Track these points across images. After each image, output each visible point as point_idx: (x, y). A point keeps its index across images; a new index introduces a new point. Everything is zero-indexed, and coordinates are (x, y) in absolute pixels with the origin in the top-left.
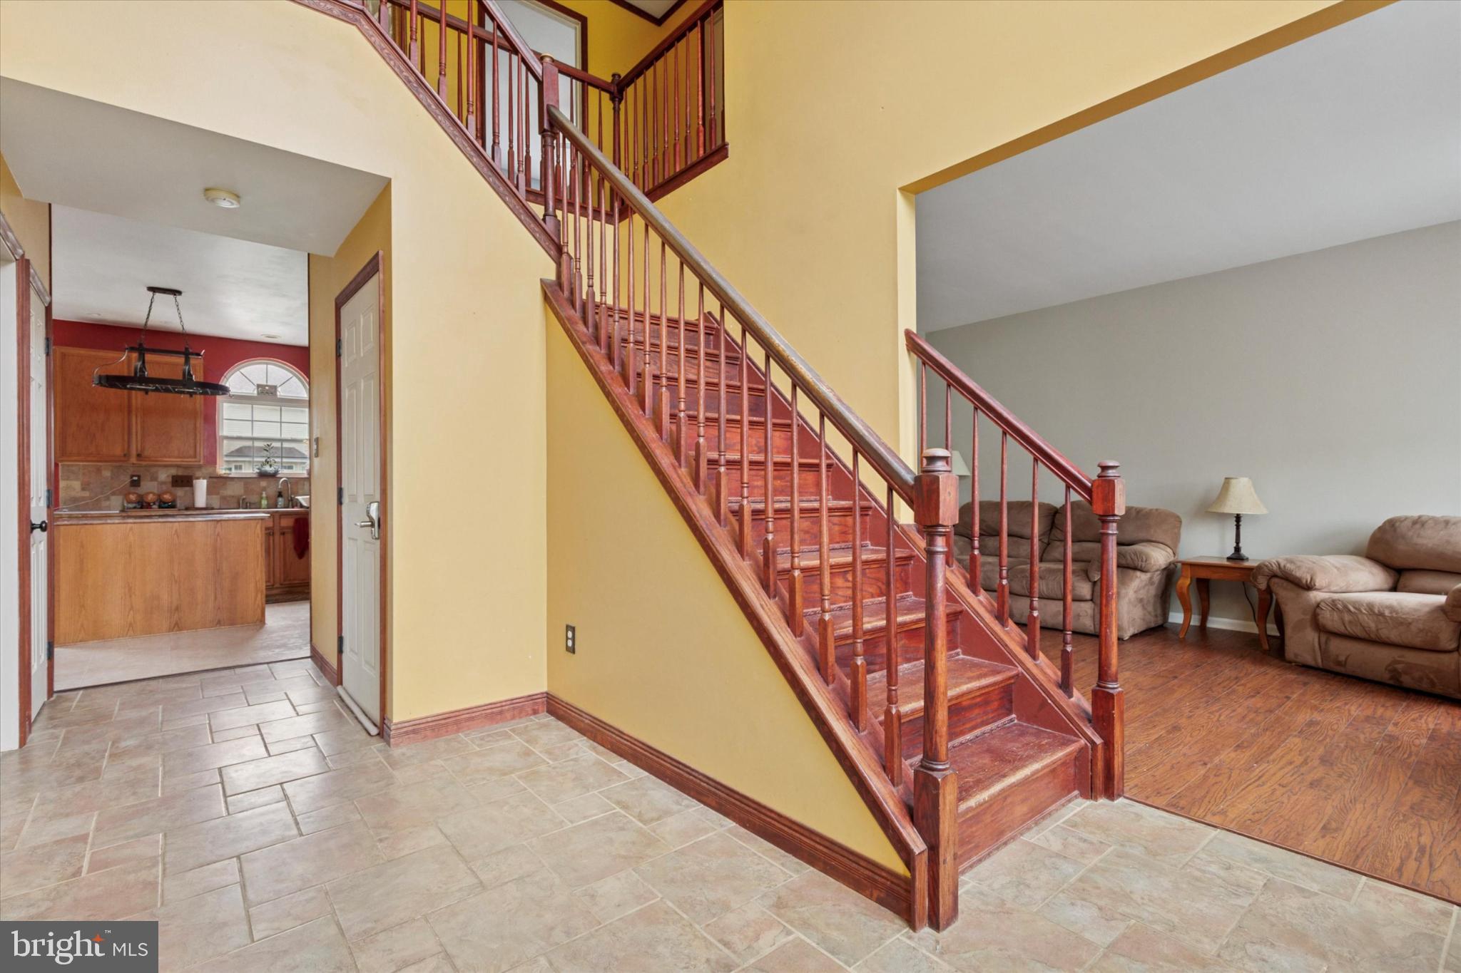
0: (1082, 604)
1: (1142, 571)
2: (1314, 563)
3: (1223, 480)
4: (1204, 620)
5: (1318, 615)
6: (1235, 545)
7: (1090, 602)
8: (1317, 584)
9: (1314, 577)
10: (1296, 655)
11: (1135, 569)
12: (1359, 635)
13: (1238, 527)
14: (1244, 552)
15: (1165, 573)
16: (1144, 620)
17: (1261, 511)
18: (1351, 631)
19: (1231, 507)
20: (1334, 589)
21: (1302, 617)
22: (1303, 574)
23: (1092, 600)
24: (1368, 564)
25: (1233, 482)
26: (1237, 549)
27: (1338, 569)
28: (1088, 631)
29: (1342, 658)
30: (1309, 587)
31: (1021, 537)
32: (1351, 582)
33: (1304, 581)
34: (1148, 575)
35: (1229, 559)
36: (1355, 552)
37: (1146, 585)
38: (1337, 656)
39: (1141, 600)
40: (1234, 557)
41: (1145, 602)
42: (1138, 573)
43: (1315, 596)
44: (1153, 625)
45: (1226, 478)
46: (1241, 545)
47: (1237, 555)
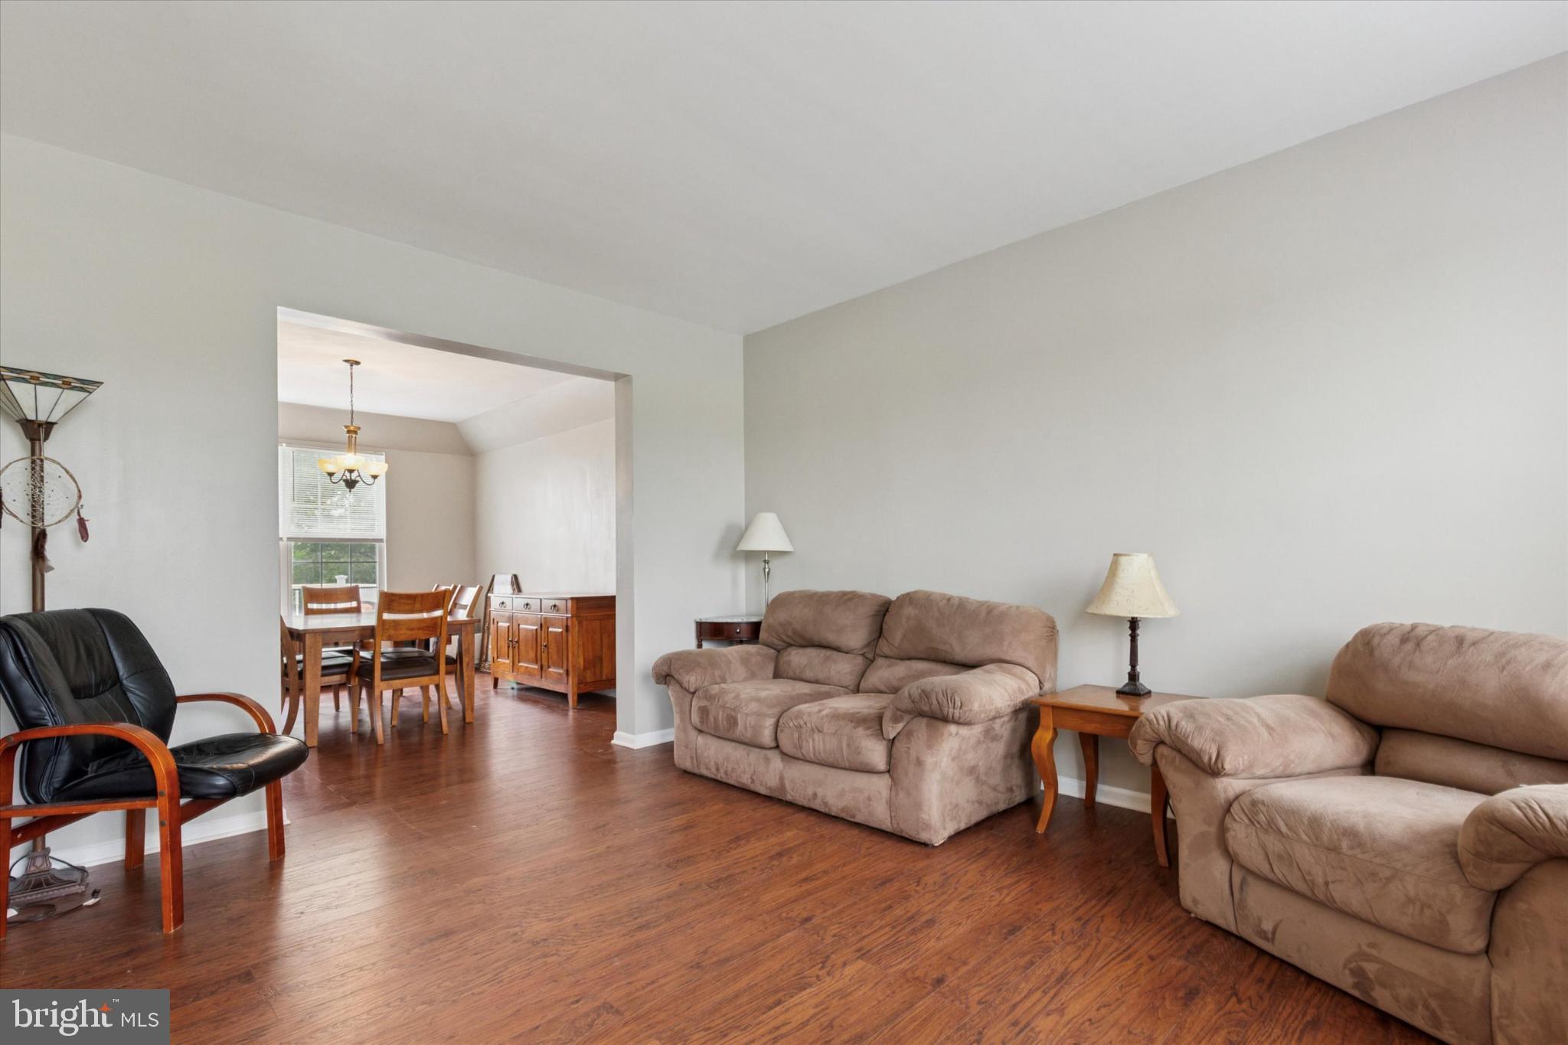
0: (875, 779)
1: (957, 723)
2: (1229, 719)
3: (1110, 558)
4: (1091, 790)
5: (1228, 830)
6: (1129, 668)
7: (887, 775)
8: (1227, 766)
9: (1222, 752)
10: (1195, 902)
11: (946, 720)
12: (1294, 885)
13: (1134, 638)
14: (1145, 681)
15: (1023, 716)
16: (980, 803)
17: (1171, 612)
18: (1280, 876)
19: (1121, 605)
20: (1261, 772)
21: (1205, 828)
22: (1204, 744)
23: (889, 771)
24: (1326, 713)
25: (1123, 560)
26: (1133, 676)
27: (1270, 729)
28: (884, 827)
29: (1268, 926)
30: (1215, 771)
31: (838, 649)
32: (1292, 757)
33: (1206, 759)
34: (977, 730)
35: (1120, 693)
36: (1309, 689)
37: (979, 742)
38: (1260, 920)
39: (972, 770)
40: (1127, 689)
41: (982, 770)
42: (953, 728)
43: (1228, 786)
44: (1002, 807)
45: (1115, 555)
46: (1139, 668)
47: (1133, 690)
